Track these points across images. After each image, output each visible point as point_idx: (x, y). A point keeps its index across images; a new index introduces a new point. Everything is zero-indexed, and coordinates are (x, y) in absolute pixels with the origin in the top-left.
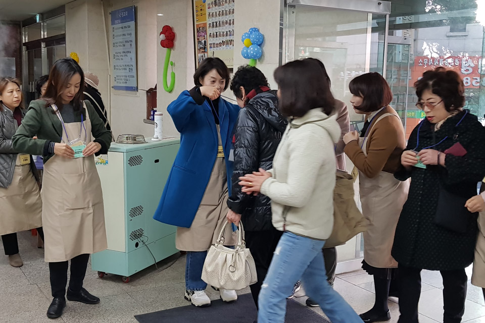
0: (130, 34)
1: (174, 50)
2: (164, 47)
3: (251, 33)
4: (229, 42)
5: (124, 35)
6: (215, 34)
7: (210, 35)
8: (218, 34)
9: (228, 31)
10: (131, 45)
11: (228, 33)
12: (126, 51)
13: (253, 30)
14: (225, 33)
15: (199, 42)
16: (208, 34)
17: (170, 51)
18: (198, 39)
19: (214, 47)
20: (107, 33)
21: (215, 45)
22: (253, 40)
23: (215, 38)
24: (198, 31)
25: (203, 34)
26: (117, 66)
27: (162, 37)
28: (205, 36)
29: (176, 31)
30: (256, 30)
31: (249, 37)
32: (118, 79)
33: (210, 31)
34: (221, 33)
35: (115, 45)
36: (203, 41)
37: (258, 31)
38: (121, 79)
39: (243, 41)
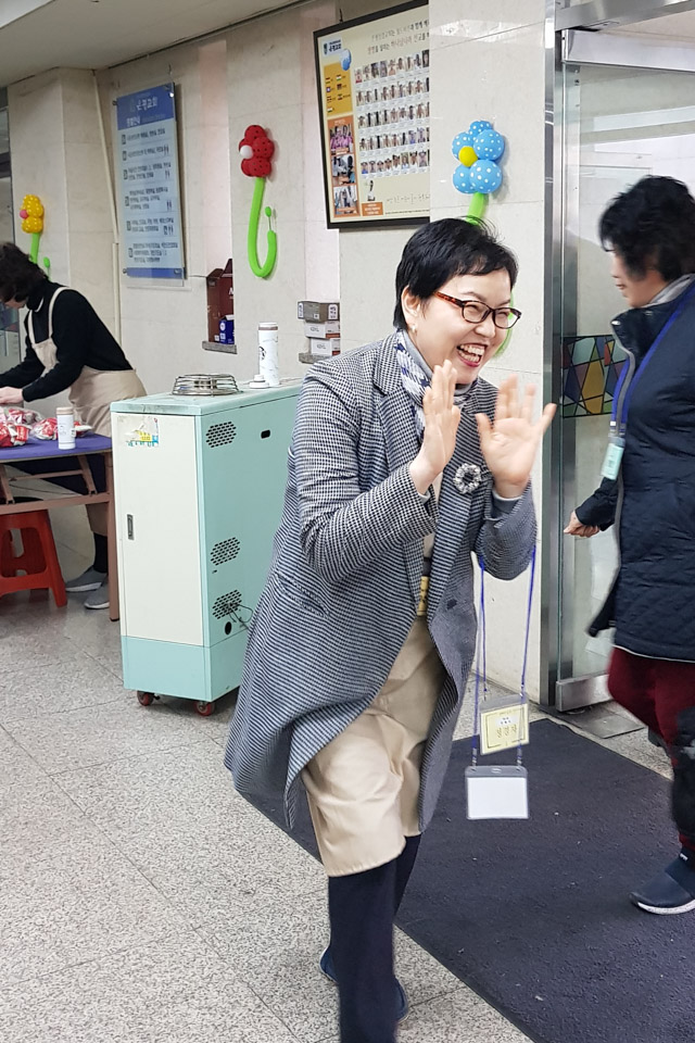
0: (166, 149)
1: (272, 181)
2: (250, 175)
3: (476, 133)
4: (410, 158)
5: (151, 151)
6: (375, 140)
7: (363, 144)
8: (381, 139)
9: (406, 131)
10: (167, 173)
11: (407, 136)
12: (154, 187)
13: (479, 127)
14: (399, 139)
15: (336, 161)
16: (358, 142)
17: (265, 181)
18: (333, 154)
19: (373, 171)
20: (107, 148)
21: (376, 167)
22: (482, 149)
23: (375, 150)
24: (332, 136)
25: (345, 142)
26: (135, 222)
27: (246, 152)
28: (351, 145)
29: (276, 137)
30: (486, 126)
31: (471, 143)
32: (138, 253)
33: (361, 133)
34: (390, 138)
35: (129, 174)
36: (345, 159)
37: (491, 127)
38: (146, 253)
39: (456, 152)
